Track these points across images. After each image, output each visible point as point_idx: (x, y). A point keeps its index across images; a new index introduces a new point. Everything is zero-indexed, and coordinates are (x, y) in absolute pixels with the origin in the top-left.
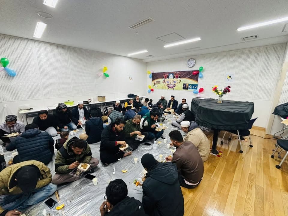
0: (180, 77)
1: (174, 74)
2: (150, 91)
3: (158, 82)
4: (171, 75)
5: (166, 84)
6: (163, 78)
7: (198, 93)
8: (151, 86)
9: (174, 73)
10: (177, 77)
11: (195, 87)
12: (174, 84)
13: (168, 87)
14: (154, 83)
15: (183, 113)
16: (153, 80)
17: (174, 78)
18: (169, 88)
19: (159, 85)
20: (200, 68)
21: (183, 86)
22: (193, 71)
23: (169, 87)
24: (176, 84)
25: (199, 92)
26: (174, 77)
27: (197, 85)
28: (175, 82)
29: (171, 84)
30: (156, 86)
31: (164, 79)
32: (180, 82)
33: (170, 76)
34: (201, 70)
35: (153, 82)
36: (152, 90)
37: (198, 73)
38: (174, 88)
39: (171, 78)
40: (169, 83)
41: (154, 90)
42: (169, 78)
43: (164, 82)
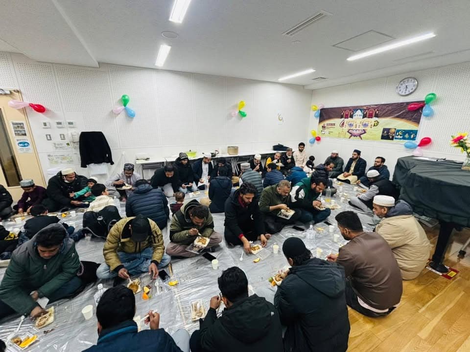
0: (377, 116)
1: (366, 110)
2: (314, 141)
3: (332, 124)
4: (359, 112)
5: (346, 128)
6: (342, 117)
7: (415, 148)
8: (316, 131)
9: (365, 108)
10: (371, 116)
11: (410, 135)
12: (362, 128)
13: (351, 133)
14: (323, 127)
15: (373, 185)
16: (320, 121)
17: (363, 117)
18: (351, 136)
19: (331, 130)
20: (427, 95)
21: (383, 132)
22: (408, 103)
23: (352, 135)
24: (368, 129)
25: (419, 145)
26: (364, 116)
27: (415, 132)
28: (365, 125)
29: (357, 128)
30: (327, 131)
31: (343, 119)
33: (356, 114)
34: (431, 99)
35: (322, 124)
36: (318, 139)
37: (422, 107)
38: (362, 136)
39: (358, 118)
40: (353, 128)
41: (321, 139)
42: (354, 117)
43: (343, 124)
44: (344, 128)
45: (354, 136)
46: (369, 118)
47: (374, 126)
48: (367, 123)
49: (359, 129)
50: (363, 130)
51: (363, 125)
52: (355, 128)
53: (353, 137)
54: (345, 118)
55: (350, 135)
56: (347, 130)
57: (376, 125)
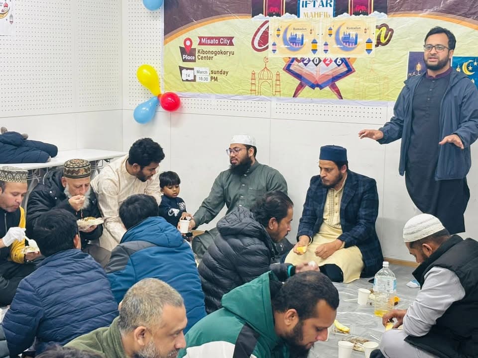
0: (382, 6)
2: (154, 111)
3: (219, 41)
5: (278, 55)
6: (256, 10)
8: (160, 71)
10: (361, 8)
12: (336, 52)
13: (298, 76)
14: (183, 51)
16: (170, 28)
17: (336, 14)
18: (300, 87)
19: (220, 62)
21: (412, 68)
23: (303, 81)
24: (358, 56)
26: (340, 8)
28: (348, 42)
29: (320, 54)
30: (201, 67)
31: (260, 18)
32: (385, 39)
35: (178, 40)
36: (171, 103)
38: (339, 84)
39: (319, 15)
40: (305, 53)
41: (182, 100)
42: (302, 10)
43: (264, 39)
44: (269, 53)
45: (313, 86)
46: (357, 14)
47: (379, 43)
48: (353, 34)
49: (330, 56)
50: (343, 60)
51: (337, 41)
52: (312, 56)
53: (307, 88)
54: (271, 15)
55: (298, 82)
56: (284, 64)
57: (383, 41)
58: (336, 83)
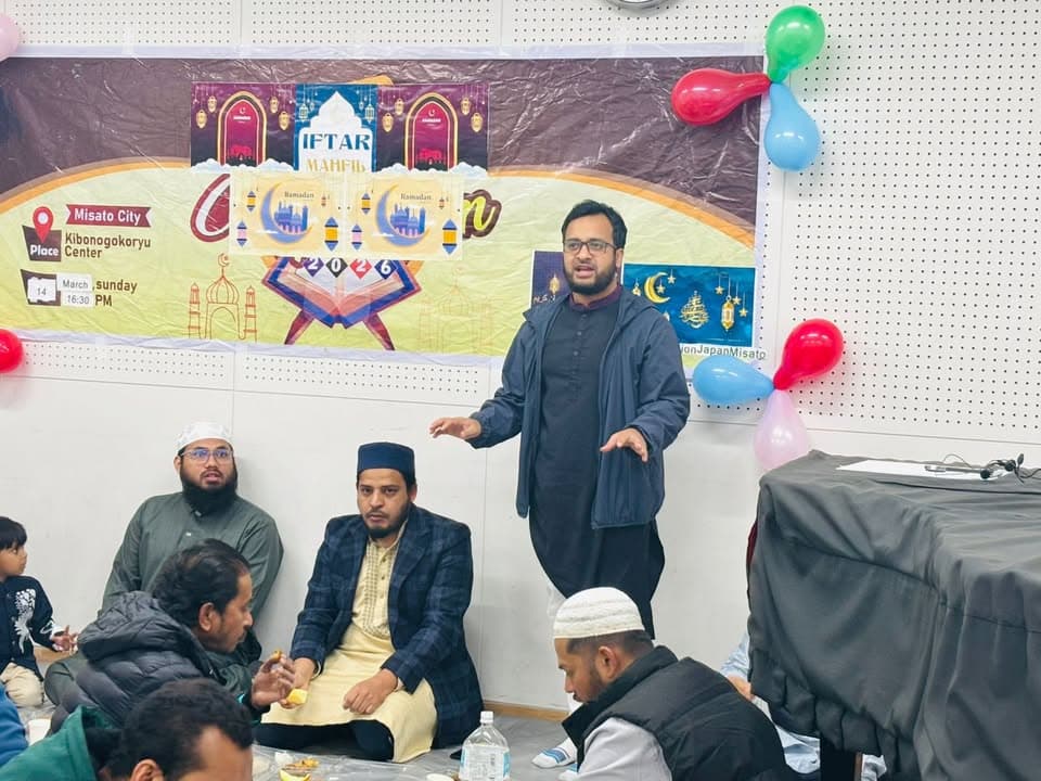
0: (476, 152)
1: (390, 98)
3: (117, 215)
4: (337, 117)
5: (252, 251)
6: (200, 150)
7: (761, 398)
9: (383, 82)
10: (431, 155)
11: (713, 305)
12: (379, 249)
13: (295, 297)
14: (31, 236)
15: (610, 723)
17: (378, 165)
18: (301, 322)
19: (116, 263)
21: (540, 285)
22: (668, 69)
23: (308, 310)
24: (425, 256)
25: (784, 380)
26: (386, 153)
27: (740, 284)
28: (405, 226)
29: (344, 251)
30: (73, 274)
31: (210, 169)
32: (482, 222)
33: (318, 126)
35: (20, 212)
37: (753, 100)
38: (387, 316)
39: (341, 166)
40: (310, 246)
41: (27, 348)
42: (304, 154)
43: (220, 214)
44: (229, 245)
45: (329, 321)
46: (423, 166)
47: (470, 232)
48: (415, 209)
49: (362, 255)
50: (394, 265)
51: (381, 223)
52: (326, 255)
53: (316, 325)
54: (234, 162)
55: (295, 311)
56: (264, 271)
57: (479, 226)
58: (379, 314)
